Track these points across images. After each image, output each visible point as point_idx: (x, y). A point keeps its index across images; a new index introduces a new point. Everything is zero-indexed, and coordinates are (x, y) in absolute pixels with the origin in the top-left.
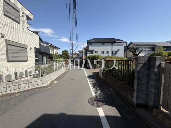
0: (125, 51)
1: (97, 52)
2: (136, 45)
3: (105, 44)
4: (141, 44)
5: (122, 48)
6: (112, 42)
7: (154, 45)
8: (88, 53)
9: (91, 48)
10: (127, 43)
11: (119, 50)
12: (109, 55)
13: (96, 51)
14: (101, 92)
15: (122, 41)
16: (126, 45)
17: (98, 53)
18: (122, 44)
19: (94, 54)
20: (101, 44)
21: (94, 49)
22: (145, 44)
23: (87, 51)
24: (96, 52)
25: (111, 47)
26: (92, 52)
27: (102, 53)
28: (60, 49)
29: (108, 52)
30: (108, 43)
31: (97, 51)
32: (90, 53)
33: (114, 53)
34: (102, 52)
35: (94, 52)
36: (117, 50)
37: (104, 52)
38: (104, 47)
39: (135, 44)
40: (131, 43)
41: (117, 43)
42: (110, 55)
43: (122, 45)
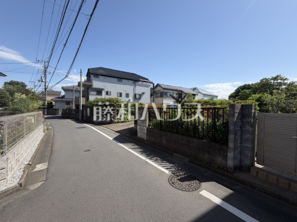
0: (151, 95)
1: (109, 93)
2: (164, 89)
3: (123, 80)
4: (169, 88)
5: (148, 91)
6: (135, 79)
7: (181, 91)
8: (92, 93)
9: (96, 84)
10: (154, 84)
11: (143, 93)
12: (129, 100)
13: (106, 90)
14: (170, 164)
15: (147, 79)
16: (152, 87)
17: (110, 95)
18: (148, 84)
19: (104, 96)
20: (116, 79)
21: (104, 88)
22: (173, 88)
23: (88, 89)
24: (107, 93)
25: (133, 87)
26: (99, 92)
27: (119, 96)
28: (5, 76)
29: (127, 95)
30: (127, 81)
31: (109, 91)
32: (95, 93)
33: (137, 97)
34: (118, 93)
35: (104, 93)
36: (141, 93)
37: (121, 95)
38: (122, 86)
39: (163, 87)
40: (158, 85)
41: (140, 83)
42: (132, 101)
43: (148, 86)
